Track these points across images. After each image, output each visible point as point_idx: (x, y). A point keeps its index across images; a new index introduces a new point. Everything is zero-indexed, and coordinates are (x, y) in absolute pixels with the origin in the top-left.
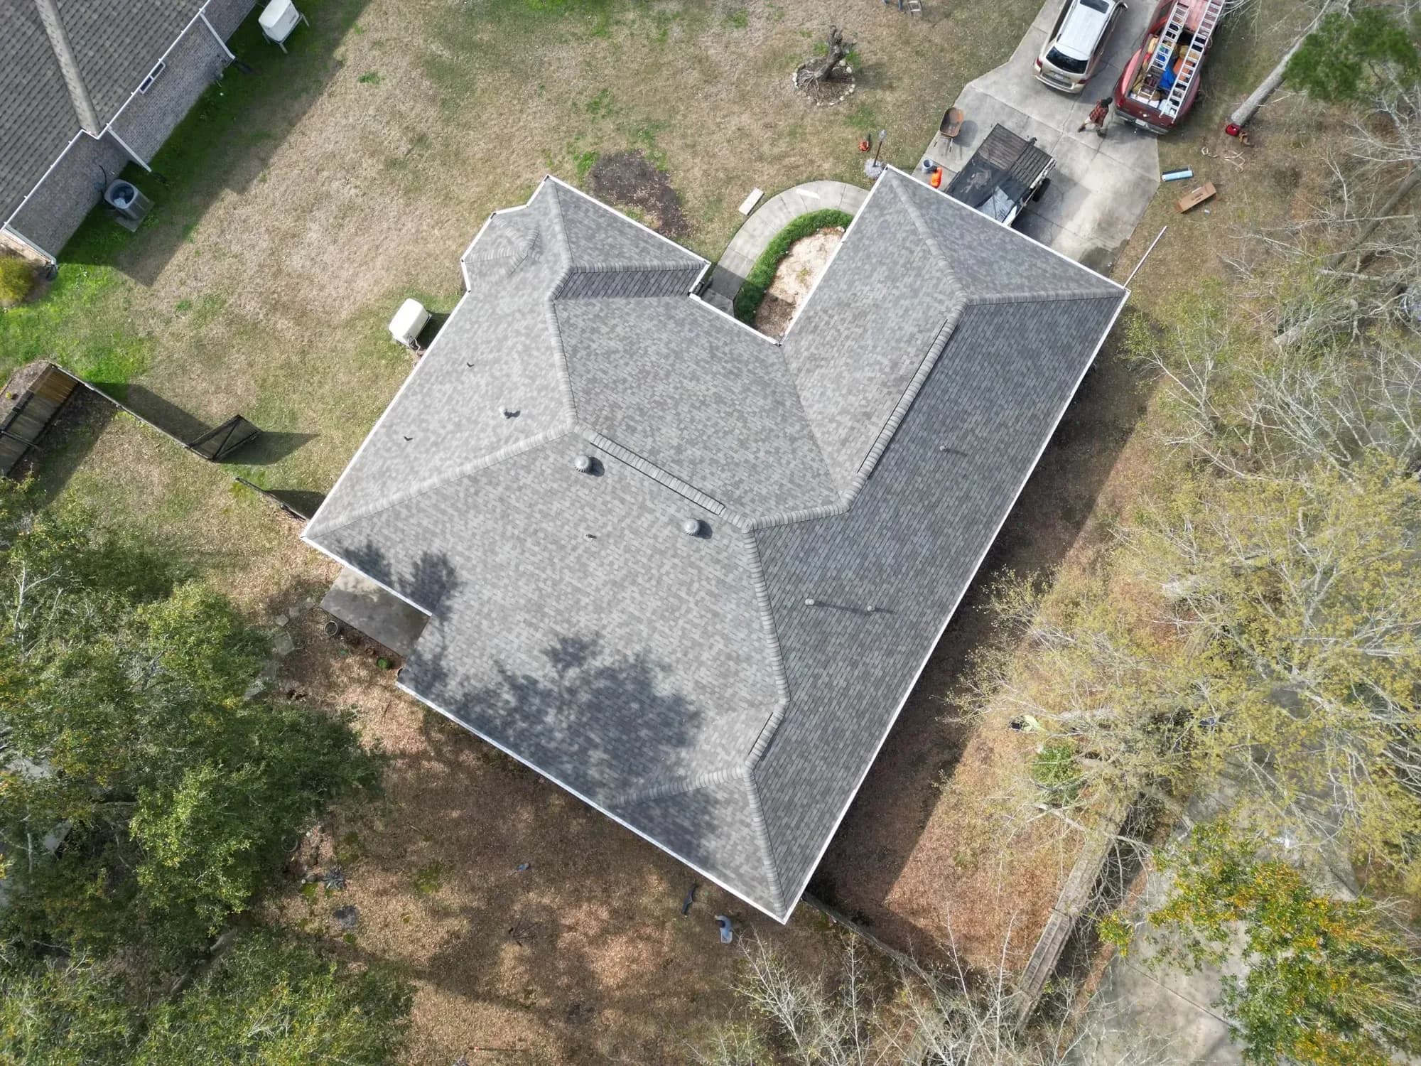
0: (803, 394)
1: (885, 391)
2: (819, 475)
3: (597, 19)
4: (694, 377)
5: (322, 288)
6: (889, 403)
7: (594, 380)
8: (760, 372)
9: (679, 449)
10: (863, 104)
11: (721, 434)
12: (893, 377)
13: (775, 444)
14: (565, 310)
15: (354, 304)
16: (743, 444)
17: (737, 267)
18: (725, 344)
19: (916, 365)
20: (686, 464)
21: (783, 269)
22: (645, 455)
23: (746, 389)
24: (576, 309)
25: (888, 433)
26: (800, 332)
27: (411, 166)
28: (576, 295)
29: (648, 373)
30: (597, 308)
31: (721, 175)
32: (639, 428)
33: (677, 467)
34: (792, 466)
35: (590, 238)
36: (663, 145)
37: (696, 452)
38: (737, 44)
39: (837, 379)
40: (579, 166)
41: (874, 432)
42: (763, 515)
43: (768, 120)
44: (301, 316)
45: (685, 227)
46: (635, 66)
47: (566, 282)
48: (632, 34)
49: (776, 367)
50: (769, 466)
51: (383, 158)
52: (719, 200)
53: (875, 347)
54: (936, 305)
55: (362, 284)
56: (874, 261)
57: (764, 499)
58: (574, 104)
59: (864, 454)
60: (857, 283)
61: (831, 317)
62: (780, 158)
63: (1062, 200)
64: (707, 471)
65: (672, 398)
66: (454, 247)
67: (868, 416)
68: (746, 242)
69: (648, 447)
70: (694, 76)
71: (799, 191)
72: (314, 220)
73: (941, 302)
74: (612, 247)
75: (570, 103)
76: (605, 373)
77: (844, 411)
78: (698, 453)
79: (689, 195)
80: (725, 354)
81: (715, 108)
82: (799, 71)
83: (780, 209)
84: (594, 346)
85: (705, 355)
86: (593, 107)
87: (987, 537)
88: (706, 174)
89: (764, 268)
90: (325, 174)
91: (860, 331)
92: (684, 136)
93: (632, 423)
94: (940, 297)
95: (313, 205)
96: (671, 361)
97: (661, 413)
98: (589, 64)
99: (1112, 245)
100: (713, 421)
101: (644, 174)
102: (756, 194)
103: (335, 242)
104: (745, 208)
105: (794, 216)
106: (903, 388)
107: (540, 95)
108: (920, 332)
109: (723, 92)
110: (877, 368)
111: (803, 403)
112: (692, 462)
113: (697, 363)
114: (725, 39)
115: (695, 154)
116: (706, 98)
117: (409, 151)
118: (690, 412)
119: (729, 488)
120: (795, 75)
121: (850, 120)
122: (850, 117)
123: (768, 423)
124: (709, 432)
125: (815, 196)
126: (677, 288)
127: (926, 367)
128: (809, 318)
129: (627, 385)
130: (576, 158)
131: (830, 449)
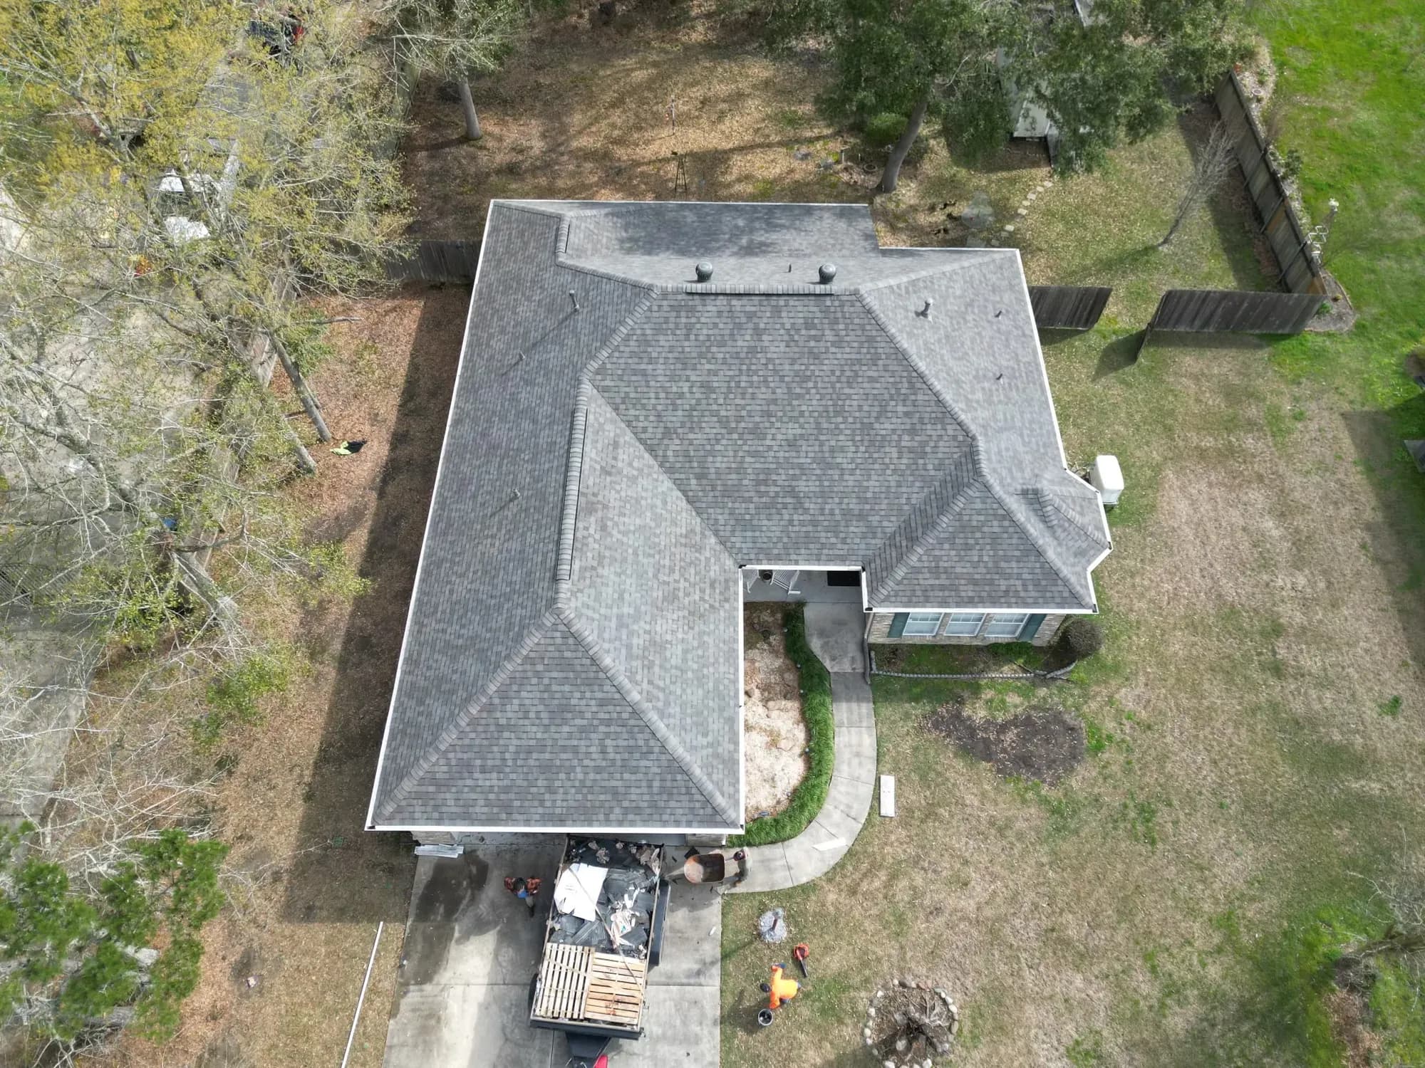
0: (683, 504)
1: (600, 498)
2: (623, 403)
3: (1245, 940)
4: (792, 444)
5: (1210, 485)
6: (591, 482)
7: (874, 361)
8: (740, 507)
9: (758, 333)
10: (840, 1021)
11: (733, 384)
12: (600, 514)
13: (680, 413)
14: (955, 438)
15: (1170, 487)
16: (707, 388)
17: (850, 711)
18: (791, 522)
19: (580, 525)
20: (744, 320)
21: (800, 734)
22: (782, 302)
23: (740, 470)
24: (947, 449)
25: (577, 449)
26: (727, 581)
27: (1258, 638)
28: (958, 465)
29: (837, 413)
30: (930, 467)
31: (943, 812)
32: (803, 332)
33: (748, 309)
34: (652, 395)
35: (995, 539)
36: (1033, 810)
37: (744, 341)
38: (1058, 1015)
39: (658, 519)
40: (1099, 730)
41: (591, 452)
42: (650, 309)
43: (940, 921)
44: (1202, 454)
45: (936, 726)
46: (1150, 898)
47: (975, 463)
48: (1190, 944)
49: (729, 528)
50: (673, 378)
51: (1291, 631)
52: (923, 778)
53: (636, 554)
54: (591, 603)
55: (1183, 507)
56: (690, 674)
57: (658, 330)
58: (1170, 805)
59: (590, 430)
60: (695, 644)
61: (702, 599)
62: (893, 877)
63: (504, 1028)
64: (721, 326)
65: (799, 396)
66: (1138, 580)
67: (605, 472)
68: (860, 745)
69: (784, 314)
70: (1074, 928)
71: (841, 843)
72: (1282, 538)
73: (588, 607)
74: (968, 547)
75: (1176, 803)
76: (872, 380)
77: (633, 480)
78: (740, 343)
79: (960, 764)
80: (785, 506)
81: (1014, 899)
82: (951, 1018)
83: (849, 807)
84: (900, 409)
85: (802, 486)
86: (1146, 813)
87: (440, 494)
88: (961, 804)
89: (819, 717)
90: (1322, 585)
91: (662, 577)
92: (1020, 836)
93: (813, 332)
94: (590, 613)
95: (1299, 551)
96: (826, 448)
97: (796, 367)
98: (1201, 869)
99: (413, 996)
100: (748, 396)
101: (1024, 761)
102: (888, 807)
103: (1244, 529)
104: (888, 782)
105: (828, 806)
106: (582, 499)
107: (1214, 794)
108: (593, 568)
109: (1024, 931)
110: (621, 528)
111: (680, 494)
112: (739, 326)
113: (800, 467)
114: (1079, 1014)
115: (992, 823)
116: (1036, 906)
117: (1274, 653)
118: (774, 393)
119: (693, 320)
120: (953, 1008)
121: (840, 983)
122: (846, 989)
123: (698, 437)
124: (744, 378)
125: (821, 847)
126: (878, 561)
127: (569, 522)
128: (727, 600)
129: (844, 379)
130: (1109, 738)
131: (627, 438)
